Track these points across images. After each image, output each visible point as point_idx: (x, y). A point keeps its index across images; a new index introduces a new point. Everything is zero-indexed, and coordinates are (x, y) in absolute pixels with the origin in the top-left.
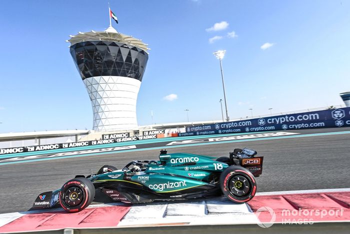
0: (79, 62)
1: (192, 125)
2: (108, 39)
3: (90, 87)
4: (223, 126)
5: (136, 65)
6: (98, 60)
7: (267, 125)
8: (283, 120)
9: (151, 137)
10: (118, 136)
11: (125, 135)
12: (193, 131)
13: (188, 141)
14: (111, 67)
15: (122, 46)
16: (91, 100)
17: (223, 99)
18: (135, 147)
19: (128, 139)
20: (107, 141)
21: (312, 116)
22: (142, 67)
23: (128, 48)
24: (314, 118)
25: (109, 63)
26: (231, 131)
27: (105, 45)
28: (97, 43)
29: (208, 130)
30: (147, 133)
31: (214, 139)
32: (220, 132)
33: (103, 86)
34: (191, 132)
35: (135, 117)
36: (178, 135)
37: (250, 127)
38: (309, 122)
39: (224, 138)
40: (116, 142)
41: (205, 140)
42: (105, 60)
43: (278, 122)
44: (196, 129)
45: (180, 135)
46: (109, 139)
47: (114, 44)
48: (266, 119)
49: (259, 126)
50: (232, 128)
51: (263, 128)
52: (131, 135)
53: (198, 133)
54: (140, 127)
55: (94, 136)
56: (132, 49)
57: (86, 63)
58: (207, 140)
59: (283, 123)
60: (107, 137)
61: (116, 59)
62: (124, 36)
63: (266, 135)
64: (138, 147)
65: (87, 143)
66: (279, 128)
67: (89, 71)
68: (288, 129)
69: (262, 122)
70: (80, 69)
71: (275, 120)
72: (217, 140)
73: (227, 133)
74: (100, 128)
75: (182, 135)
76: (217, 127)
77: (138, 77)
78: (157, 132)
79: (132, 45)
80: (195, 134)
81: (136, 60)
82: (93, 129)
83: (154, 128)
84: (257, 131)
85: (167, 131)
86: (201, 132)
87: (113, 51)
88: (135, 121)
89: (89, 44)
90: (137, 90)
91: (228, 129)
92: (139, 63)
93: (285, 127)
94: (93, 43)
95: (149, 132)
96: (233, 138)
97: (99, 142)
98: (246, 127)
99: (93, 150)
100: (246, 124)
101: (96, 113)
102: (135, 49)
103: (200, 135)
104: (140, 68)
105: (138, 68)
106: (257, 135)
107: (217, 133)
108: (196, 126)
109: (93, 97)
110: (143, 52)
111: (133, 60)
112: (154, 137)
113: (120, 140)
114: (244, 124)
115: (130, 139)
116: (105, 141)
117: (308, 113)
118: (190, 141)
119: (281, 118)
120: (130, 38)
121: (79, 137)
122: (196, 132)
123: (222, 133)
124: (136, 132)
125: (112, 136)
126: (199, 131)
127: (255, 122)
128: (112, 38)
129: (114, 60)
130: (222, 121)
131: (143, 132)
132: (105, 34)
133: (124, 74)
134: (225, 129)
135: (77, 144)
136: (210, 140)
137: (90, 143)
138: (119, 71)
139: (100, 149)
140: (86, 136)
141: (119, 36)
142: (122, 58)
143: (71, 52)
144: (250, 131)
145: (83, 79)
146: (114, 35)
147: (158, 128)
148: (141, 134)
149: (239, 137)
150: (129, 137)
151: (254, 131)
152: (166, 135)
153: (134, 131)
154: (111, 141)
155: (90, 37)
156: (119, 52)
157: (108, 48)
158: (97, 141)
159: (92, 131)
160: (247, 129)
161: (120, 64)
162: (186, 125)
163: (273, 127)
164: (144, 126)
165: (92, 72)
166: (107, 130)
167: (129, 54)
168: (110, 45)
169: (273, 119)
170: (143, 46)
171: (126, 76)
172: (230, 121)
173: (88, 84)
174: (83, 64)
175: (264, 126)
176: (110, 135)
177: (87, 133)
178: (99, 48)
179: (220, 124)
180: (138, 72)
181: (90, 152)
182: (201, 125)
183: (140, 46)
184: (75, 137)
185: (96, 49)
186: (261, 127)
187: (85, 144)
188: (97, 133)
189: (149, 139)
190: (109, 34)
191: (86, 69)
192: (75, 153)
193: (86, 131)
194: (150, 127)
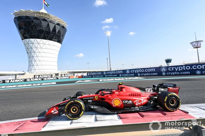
0: (20, 28)
1: (90, 72)
2: (41, 16)
3: (27, 45)
4: (108, 73)
5: (59, 34)
6: (34, 28)
7: (130, 73)
8: (138, 71)
9: (66, 78)
10: (45, 76)
11: (49, 76)
12: (91, 75)
13: (88, 81)
14: (42, 34)
15: (50, 22)
16: (28, 53)
17: (109, 58)
18: (55, 83)
19: (51, 78)
20: (37, 79)
21: (152, 70)
22: (62, 36)
23: (54, 23)
24: (153, 71)
25: (41, 31)
26: (112, 76)
27: (39, 19)
28: (33, 18)
29: (99, 75)
30: (64, 75)
31: (103, 80)
32: (106, 76)
33: (36, 45)
34: (90, 75)
35: (57, 65)
36: (82, 77)
37: (122, 74)
38: (150, 72)
39: (108, 79)
40: (43, 80)
41: (97, 80)
42: (38, 29)
43: (136, 72)
44: (93, 74)
45: (83, 77)
46: (39, 78)
47: (45, 20)
48: (130, 70)
49: (126, 74)
50: (113, 74)
51: (128, 75)
52: (53, 76)
53: (94, 76)
54: (59, 71)
55: (29, 76)
56: (57, 24)
57: (25, 29)
58: (99, 80)
59: (138, 73)
60: (38, 77)
61: (46, 29)
62: (52, 16)
63: (130, 78)
64: (57, 83)
65: (23, 80)
66: (136, 75)
67: (27, 35)
68: (141, 76)
69: (128, 72)
70: (21, 33)
71: (134, 71)
72: (104, 80)
73: (110, 77)
74: (33, 71)
75: (85, 77)
76: (105, 73)
77: (60, 41)
78: (70, 75)
79: (57, 22)
80: (92, 77)
81: (59, 31)
82: (28, 72)
83: (68, 72)
84: (125, 76)
85: (76, 74)
86: (96, 76)
87: (44, 24)
88: (56, 68)
89: (27, 17)
90: (59, 49)
91: (111, 74)
92: (60, 33)
93: (139, 75)
94: (31, 17)
95: (65, 74)
96: (113, 80)
97: (31, 80)
98: (120, 74)
99: (27, 84)
100: (120, 72)
101: (30, 62)
102: (58, 24)
103: (95, 77)
104: (61, 37)
105: (60, 36)
106: (125, 78)
107: (104, 76)
108: (93, 72)
109: (29, 52)
110: (63, 27)
111: (57, 31)
112: (68, 77)
113: (46, 79)
114: (119, 72)
115: (53, 78)
116: (36, 79)
117: (150, 68)
118: (89, 81)
119: (137, 70)
120: (56, 18)
121: (18, 76)
122: (93, 76)
123: (107, 77)
124: (57, 74)
125: (40, 76)
126: (95, 75)
127: (124, 71)
128: (44, 16)
129: (45, 30)
130: (107, 70)
131: (61, 75)
132: (39, 13)
133: (51, 39)
134: (109, 74)
135: (16, 81)
136: (101, 80)
137: (25, 80)
138: (48, 37)
139: (32, 84)
140: (23, 75)
141: (49, 15)
142: (49, 29)
143: (15, 22)
144: (122, 76)
145: (22, 39)
146: (45, 14)
147: (70, 73)
148: (60, 75)
149: (116, 79)
150: (52, 77)
151: (124, 76)
152: (75, 77)
153: (55, 74)
154: (40, 79)
155: (28, 13)
156: (48, 25)
157: (41, 22)
158: (30, 79)
159: (27, 73)
160: (120, 75)
161: (48, 32)
162: (87, 72)
163: (133, 75)
164: (62, 71)
165: (29, 36)
166: (37, 72)
167: (55, 27)
168: (42, 20)
169: (133, 71)
170: (64, 23)
171: (52, 40)
172: (112, 70)
173: (26, 43)
174: (23, 30)
175: (129, 74)
176: (39, 76)
177: (24, 74)
178: (34, 21)
179: (106, 72)
180: (60, 38)
181: (25, 85)
182: (96, 72)
183: (62, 23)
184: (14, 76)
185: (33, 22)
186: (128, 74)
187: (21, 80)
188: (31, 74)
189: (65, 79)
190: (42, 13)
191: (25, 33)
192: (14, 86)
193: (23, 73)
194: (66, 72)
